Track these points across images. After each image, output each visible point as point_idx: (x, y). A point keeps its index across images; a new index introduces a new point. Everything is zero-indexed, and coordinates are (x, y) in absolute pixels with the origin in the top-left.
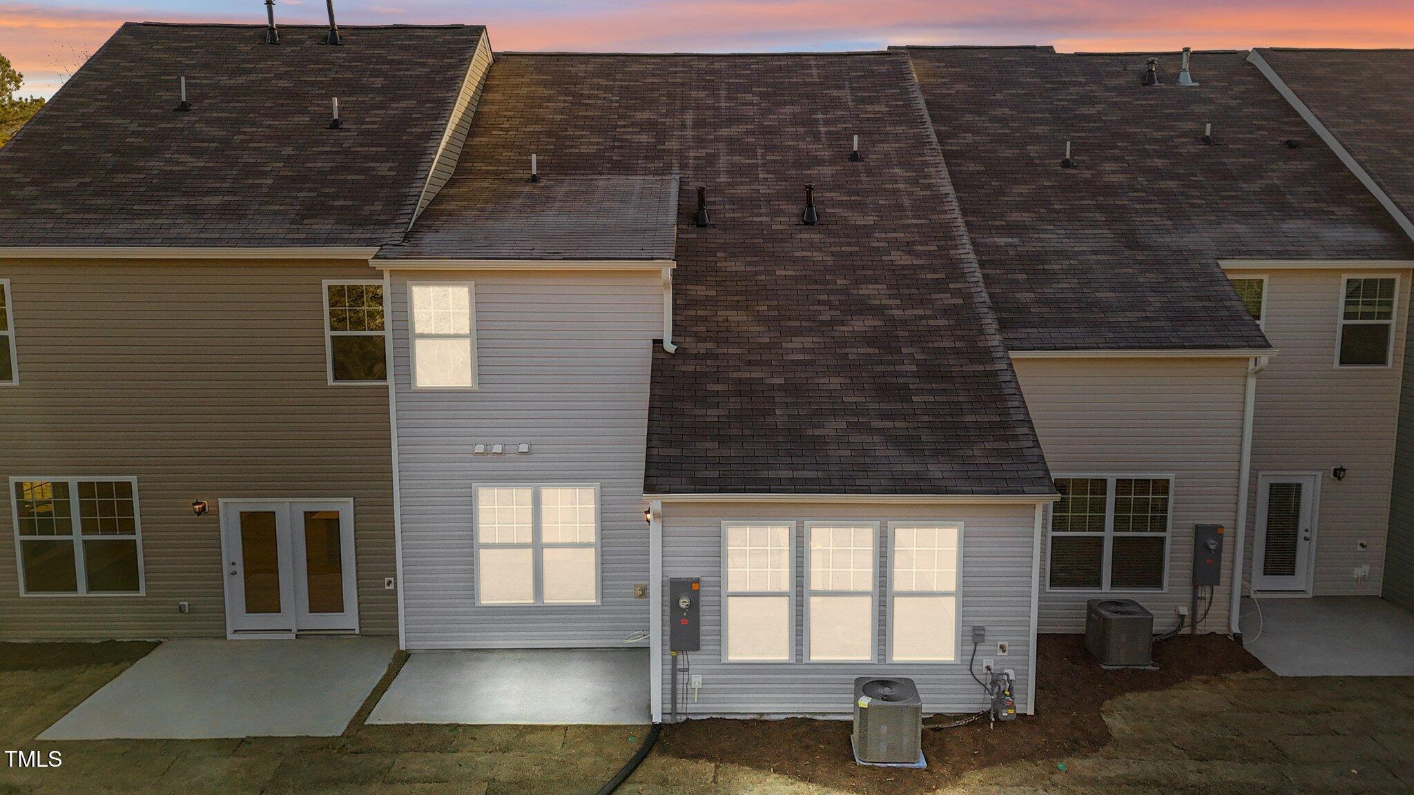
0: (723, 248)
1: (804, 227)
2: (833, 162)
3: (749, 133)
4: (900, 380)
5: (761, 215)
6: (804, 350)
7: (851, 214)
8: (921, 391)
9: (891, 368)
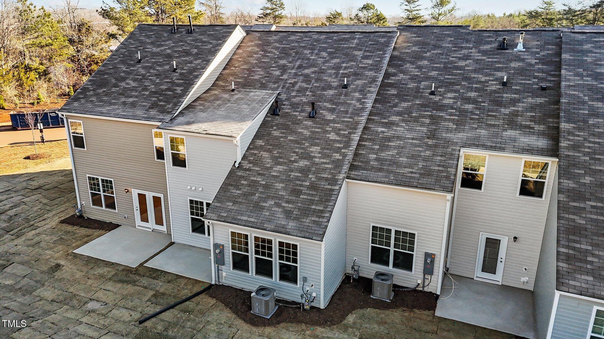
0: (277, 125)
1: (309, 118)
2: (336, 88)
3: (314, 72)
4: (301, 188)
5: (297, 111)
6: (279, 171)
7: (327, 114)
8: (305, 194)
9: (301, 183)
